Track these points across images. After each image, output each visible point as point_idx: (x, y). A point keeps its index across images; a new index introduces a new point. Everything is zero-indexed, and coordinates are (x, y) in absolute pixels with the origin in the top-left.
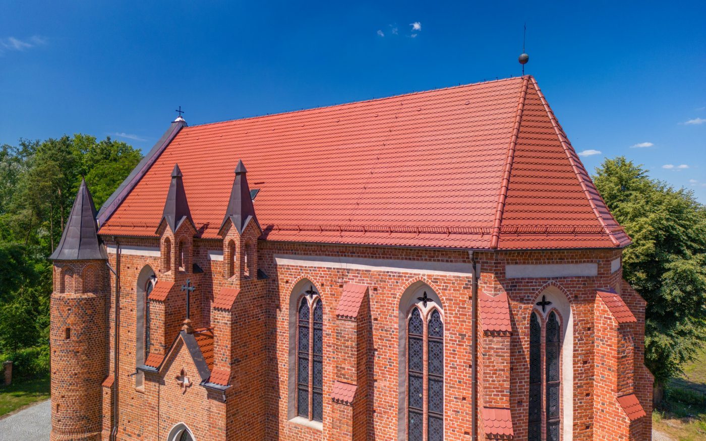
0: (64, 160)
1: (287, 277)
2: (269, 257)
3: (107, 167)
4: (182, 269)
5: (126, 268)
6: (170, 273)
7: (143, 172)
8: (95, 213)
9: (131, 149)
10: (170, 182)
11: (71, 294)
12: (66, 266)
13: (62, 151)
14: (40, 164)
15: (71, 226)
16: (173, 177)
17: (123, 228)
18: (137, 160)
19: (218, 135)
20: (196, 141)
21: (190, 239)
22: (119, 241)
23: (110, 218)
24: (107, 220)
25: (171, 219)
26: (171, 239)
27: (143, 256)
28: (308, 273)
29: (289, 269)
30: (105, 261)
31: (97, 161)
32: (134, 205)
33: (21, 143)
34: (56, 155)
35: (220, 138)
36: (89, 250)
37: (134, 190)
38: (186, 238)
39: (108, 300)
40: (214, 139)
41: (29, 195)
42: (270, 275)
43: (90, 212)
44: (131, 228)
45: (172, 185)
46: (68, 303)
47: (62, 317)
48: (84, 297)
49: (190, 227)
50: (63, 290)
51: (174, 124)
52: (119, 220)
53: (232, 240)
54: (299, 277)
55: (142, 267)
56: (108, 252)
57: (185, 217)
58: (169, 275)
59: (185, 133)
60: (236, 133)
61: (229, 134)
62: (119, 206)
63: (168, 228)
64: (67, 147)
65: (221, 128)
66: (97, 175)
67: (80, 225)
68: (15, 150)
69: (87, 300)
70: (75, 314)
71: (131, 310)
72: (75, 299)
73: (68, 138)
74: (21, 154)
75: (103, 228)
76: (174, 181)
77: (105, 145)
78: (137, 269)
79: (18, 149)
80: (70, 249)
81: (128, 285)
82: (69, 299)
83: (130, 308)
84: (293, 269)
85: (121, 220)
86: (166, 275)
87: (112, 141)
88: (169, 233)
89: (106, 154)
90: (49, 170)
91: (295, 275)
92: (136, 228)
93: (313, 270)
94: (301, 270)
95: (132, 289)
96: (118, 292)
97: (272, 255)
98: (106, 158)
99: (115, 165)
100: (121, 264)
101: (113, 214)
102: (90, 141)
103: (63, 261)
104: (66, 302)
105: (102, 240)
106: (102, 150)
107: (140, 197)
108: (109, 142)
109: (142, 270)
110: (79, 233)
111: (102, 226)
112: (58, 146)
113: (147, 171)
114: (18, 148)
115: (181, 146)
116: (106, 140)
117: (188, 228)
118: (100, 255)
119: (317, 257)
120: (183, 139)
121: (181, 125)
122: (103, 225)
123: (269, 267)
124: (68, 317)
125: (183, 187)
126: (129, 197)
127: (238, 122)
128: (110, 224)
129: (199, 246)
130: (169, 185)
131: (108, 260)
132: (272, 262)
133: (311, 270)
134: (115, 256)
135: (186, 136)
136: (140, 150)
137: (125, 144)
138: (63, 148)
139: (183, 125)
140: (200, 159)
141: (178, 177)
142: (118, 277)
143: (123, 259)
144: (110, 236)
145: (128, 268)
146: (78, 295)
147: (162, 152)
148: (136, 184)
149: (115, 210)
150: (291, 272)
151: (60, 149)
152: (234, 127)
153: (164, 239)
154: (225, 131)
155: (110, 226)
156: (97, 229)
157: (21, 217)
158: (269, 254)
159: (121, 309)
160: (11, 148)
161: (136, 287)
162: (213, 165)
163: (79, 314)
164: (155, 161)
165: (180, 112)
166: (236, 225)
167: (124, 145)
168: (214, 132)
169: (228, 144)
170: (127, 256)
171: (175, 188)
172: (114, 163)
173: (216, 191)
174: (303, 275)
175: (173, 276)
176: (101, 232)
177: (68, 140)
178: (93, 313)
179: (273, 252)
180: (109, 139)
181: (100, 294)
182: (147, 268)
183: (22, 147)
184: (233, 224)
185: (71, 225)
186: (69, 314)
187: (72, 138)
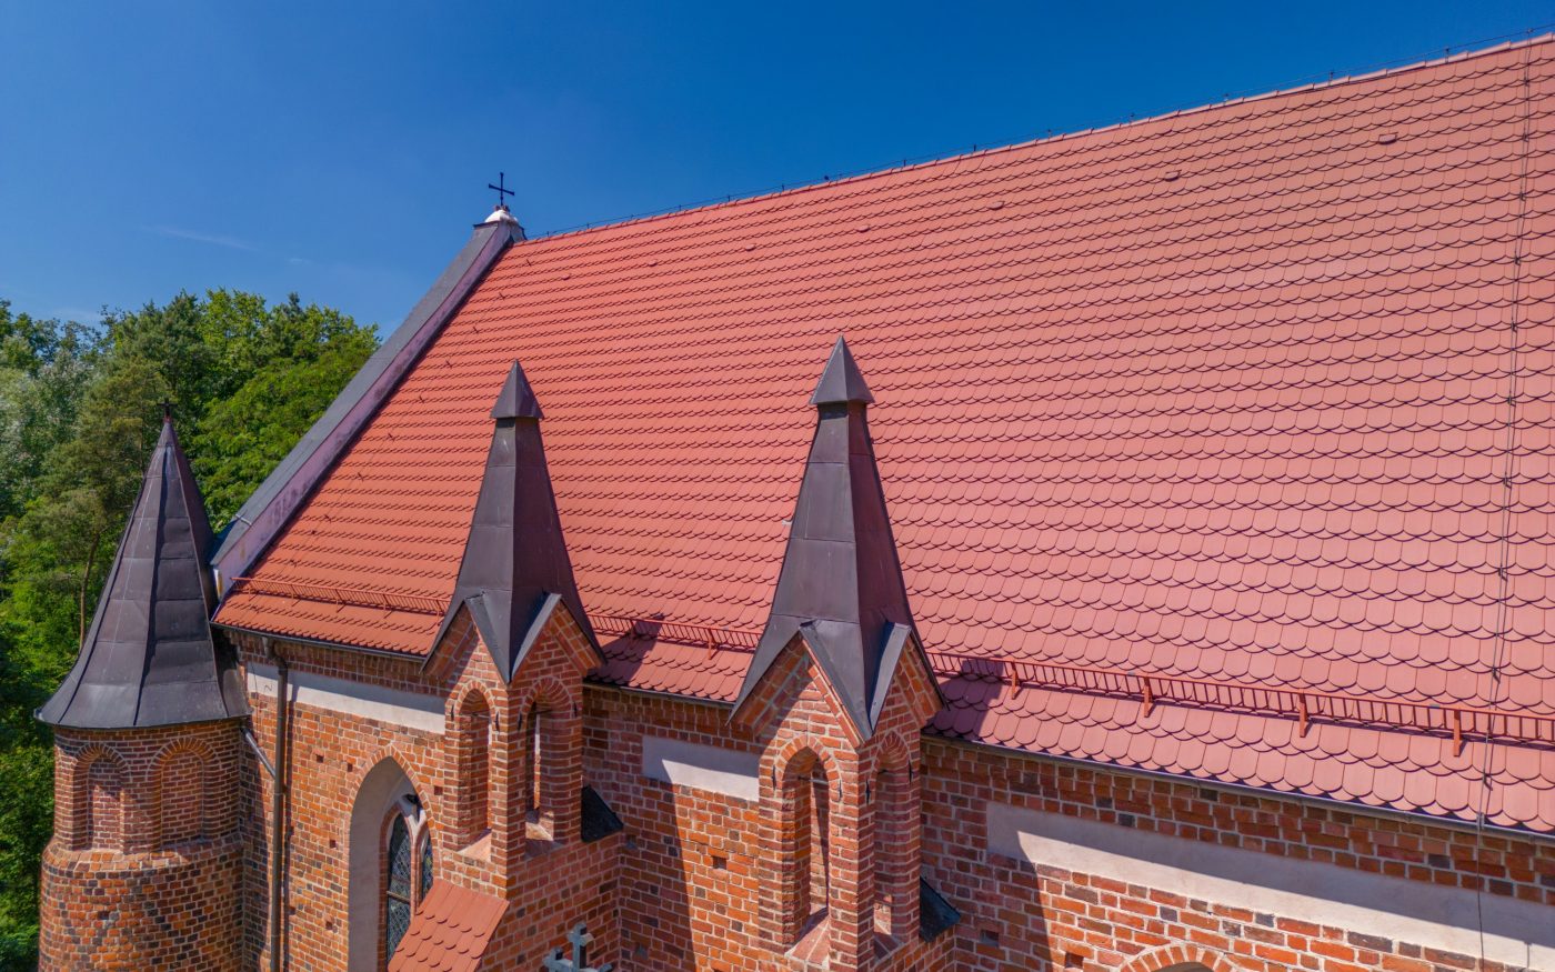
0: (181, 356)
1: (1078, 936)
2: (964, 815)
3: (290, 375)
4: (542, 830)
5: (312, 761)
6: (483, 850)
7: (378, 393)
8: (210, 544)
9: (352, 326)
10: (488, 443)
11: (112, 856)
12: (94, 747)
13: (177, 334)
14: (116, 369)
15: (119, 596)
16: (503, 422)
17: (303, 606)
18: (362, 353)
19: (641, 261)
20: (562, 284)
21: (572, 692)
22: (286, 656)
23: (260, 559)
24: (250, 572)
25: (496, 610)
26: (491, 699)
27: (374, 723)
28: (1221, 943)
29: (1092, 897)
30: (241, 724)
31: (263, 361)
32: (347, 512)
33: (103, 318)
34: (161, 342)
35: (648, 271)
36: (179, 686)
37: (351, 458)
38: (557, 688)
39: (247, 870)
40: (624, 275)
41: (82, 451)
42: (972, 908)
43: (189, 544)
44: (330, 610)
45: (495, 457)
46: (100, 892)
47: (77, 941)
48: (156, 864)
49: (574, 639)
50: (82, 840)
51: (482, 231)
52: (289, 570)
53: (807, 749)
54: (1150, 949)
55: (370, 765)
56: (251, 689)
57: (554, 600)
58: (481, 863)
59: (522, 261)
60: (708, 250)
61: (682, 254)
62: (294, 517)
63: (480, 651)
64: (190, 322)
65: (648, 239)
66: (261, 397)
67: (148, 593)
68: (93, 335)
69: (171, 878)
70: (125, 932)
71: (329, 925)
72: (125, 875)
73: (192, 300)
74: (103, 345)
75: (235, 599)
76: (508, 438)
77: (285, 317)
78: (350, 768)
79: (98, 334)
80: (109, 682)
81: (319, 824)
82: (101, 876)
83: (326, 916)
84: (1111, 901)
85: (300, 571)
86: (469, 861)
87: (304, 306)
88: (483, 673)
89: (286, 341)
90: (136, 383)
91: (1121, 933)
92: (348, 612)
93: (1253, 932)
94: (1167, 914)
95: (333, 844)
96: (283, 845)
97: (978, 805)
98: (287, 353)
99: (307, 371)
100: (296, 742)
101: (272, 545)
102: (249, 306)
103: (85, 732)
104: (94, 887)
105: (227, 649)
106: (277, 330)
107: (367, 484)
108: (293, 307)
109: (370, 776)
110: (145, 622)
111: (232, 592)
112: (166, 320)
113: (394, 390)
114: (97, 330)
115: (509, 302)
116: (288, 303)
117: (566, 646)
118: (218, 702)
119: (1274, 860)
120: (514, 281)
121: (505, 235)
122: (236, 589)
123: (963, 867)
124: (98, 942)
125: (542, 463)
126: (330, 485)
127: (712, 215)
128: (258, 587)
129: (605, 713)
130: (484, 456)
131: (249, 717)
132: (981, 843)
133: (1235, 931)
134: (273, 708)
135: (523, 270)
136: (375, 328)
137: (337, 313)
138: (181, 325)
139: (511, 236)
140: (581, 348)
141: (525, 418)
142: (283, 789)
143: (301, 725)
144: (258, 633)
145: (320, 759)
146: (137, 860)
147: (445, 325)
148: (356, 437)
149: (282, 532)
150: (1097, 913)
151: (169, 327)
152: (698, 230)
153: (462, 695)
154: (665, 246)
155: (257, 593)
156: (214, 604)
157: (70, 508)
158: (959, 801)
159: (293, 911)
160: (83, 329)
161: (346, 837)
162: (634, 368)
163: (139, 931)
164: (421, 355)
165: (502, 192)
166: (836, 682)
167: (335, 317)
168: (624, 253)
169: (684, 289)
170: (316, 715)
171: (509, 470)
172: (303, 363)
173: (659, 471)
174: (1176, 942)
175: (500, 872)
176: (227, 615)
177: (192, 306)
178: (191, 923)
179: (985, 794)
180: (294, 300)
181: (219, 849)
182: (389, 770)
183: (107, 328)
184: (817, 672)
185: (117, 590)
186: (104, 933)
187: (203, 299)
